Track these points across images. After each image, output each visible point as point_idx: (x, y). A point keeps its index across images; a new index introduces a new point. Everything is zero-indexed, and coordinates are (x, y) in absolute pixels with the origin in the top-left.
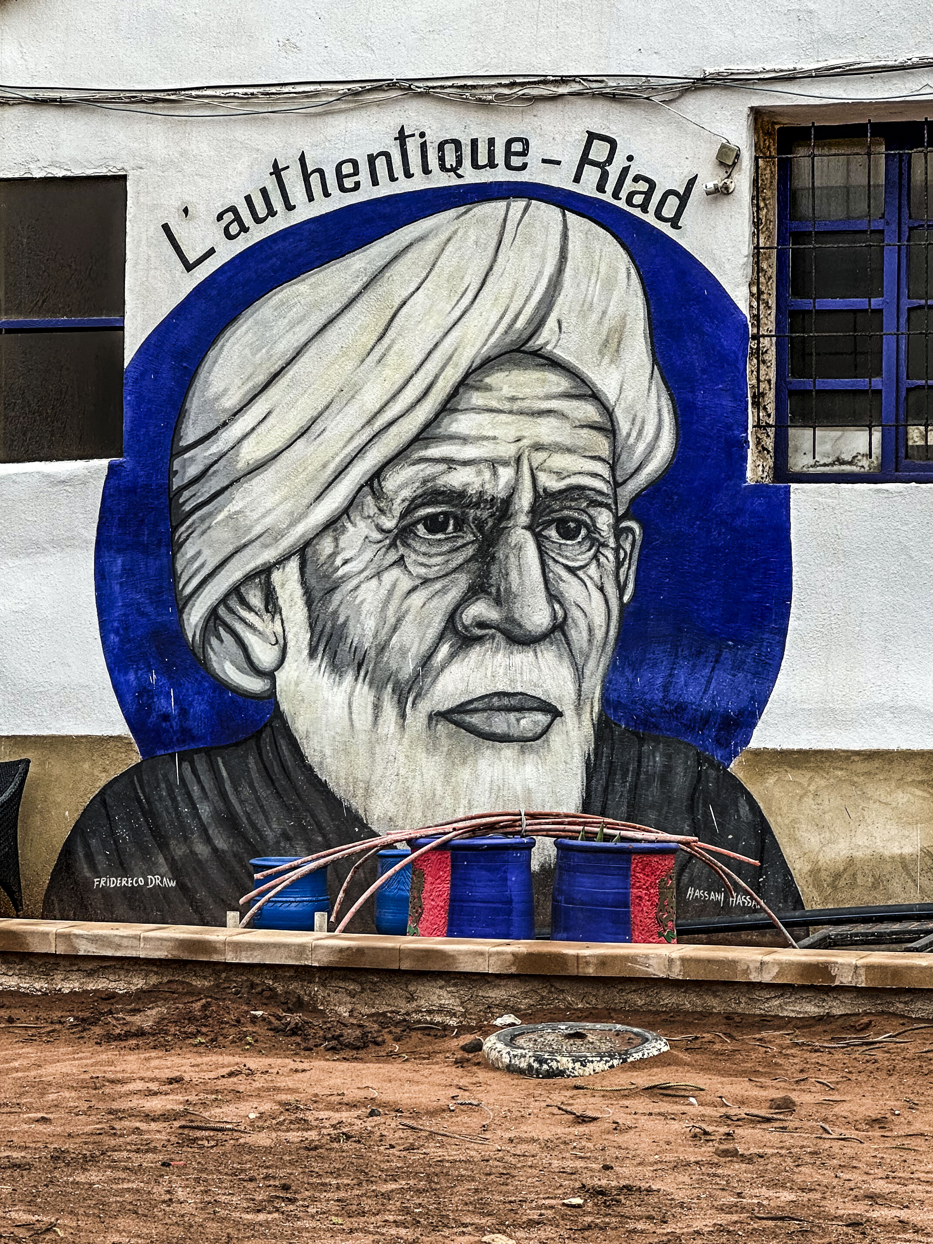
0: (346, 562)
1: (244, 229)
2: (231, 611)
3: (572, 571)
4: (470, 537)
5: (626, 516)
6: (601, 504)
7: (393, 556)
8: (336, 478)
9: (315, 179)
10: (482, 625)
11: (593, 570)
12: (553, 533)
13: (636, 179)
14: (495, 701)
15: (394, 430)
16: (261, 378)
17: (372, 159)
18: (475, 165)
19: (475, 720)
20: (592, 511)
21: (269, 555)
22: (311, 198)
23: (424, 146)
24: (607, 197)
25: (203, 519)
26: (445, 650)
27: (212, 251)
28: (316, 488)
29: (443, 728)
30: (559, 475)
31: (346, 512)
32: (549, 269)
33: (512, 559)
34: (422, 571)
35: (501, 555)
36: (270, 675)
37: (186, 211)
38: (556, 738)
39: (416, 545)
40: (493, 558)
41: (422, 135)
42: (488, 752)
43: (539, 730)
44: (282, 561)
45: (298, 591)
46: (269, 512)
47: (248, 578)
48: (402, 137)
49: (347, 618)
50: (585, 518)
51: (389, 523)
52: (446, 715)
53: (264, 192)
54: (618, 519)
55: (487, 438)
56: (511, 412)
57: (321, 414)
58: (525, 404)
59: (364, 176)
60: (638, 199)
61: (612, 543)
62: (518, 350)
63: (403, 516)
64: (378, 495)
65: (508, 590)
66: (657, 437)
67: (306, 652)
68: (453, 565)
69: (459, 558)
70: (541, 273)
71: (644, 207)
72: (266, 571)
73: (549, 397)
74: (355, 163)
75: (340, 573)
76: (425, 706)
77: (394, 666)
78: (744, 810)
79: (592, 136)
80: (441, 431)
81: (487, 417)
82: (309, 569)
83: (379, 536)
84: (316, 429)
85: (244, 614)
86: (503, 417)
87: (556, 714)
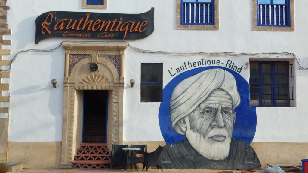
0: (195, 117)
1: (180, 71)
2: (179, 123)
3: (227, 118)
4: (212, 114)
5: (234, 111)
6: (230, 109)
7: (202, 116)
8: (193, 105)
9: (190, 65)
10: (214, 125)
11: (230, 118)
12: (224, 113)
13: (235, 66)
14: (217, 136)
15: (201, 99)
16: (183, 91)
17: (198, 62)
18: (212, 63)
19: (214, 138)
20: (229, 110)
21: (184, 116)
22: (189, 67)
23: (205, 61)
24: (231, 68)
25: (174, 111)
26: (210, 129)
27: (175, 74)
28: (191, 107)
29: (210, 140)
30: (225, 105)
31: (195, 110)
32: (223, 78)
33: (218, 117)
34: (206, 118)
35: (217, 116)
36: (185, 132)
37: (171, 68)
38: (226, 141)
39: (205, 114)
40: (216, 116)
41: (205, 59)
42: (216, 143)
43: (223, 140)
44: (186, 117)
45: (188, 121)
46: (184, 110)
47: (181, 119)
48: (202, 60)
49: (196, 124)
50: (228, 111)
51: (201, 111)
52: (210, 138)
53: (183, 66)
54: (233, 111)
55: (215, 100)
56: (218, 97)
57: (191, 97)
58: (220, 96)
59: (197, 64)
60: (235, 69)
61: (232, 114)
62: (219, 88)
63: (203, 111)
64: (199, 108)
65: (218, 121)
66: (238, 100)
67: (190, 129)
68: (210, 117)
69: (211, 116)
70: (222, 78)
71: (236, 70)
72: (184, 118)
73: (223, 95)
74: (196, 63)
75: (194, 118)
76: (207, 137)
77: (202, 131)
78: (252, 150)
79: (228, 61)
80: (208, 99)
81: (214, 97)
82: (190, 118)
83: (200, 113)
84: (190, 99)
85: (180, 124)
86: (217, 97)
87: (226, 137)
